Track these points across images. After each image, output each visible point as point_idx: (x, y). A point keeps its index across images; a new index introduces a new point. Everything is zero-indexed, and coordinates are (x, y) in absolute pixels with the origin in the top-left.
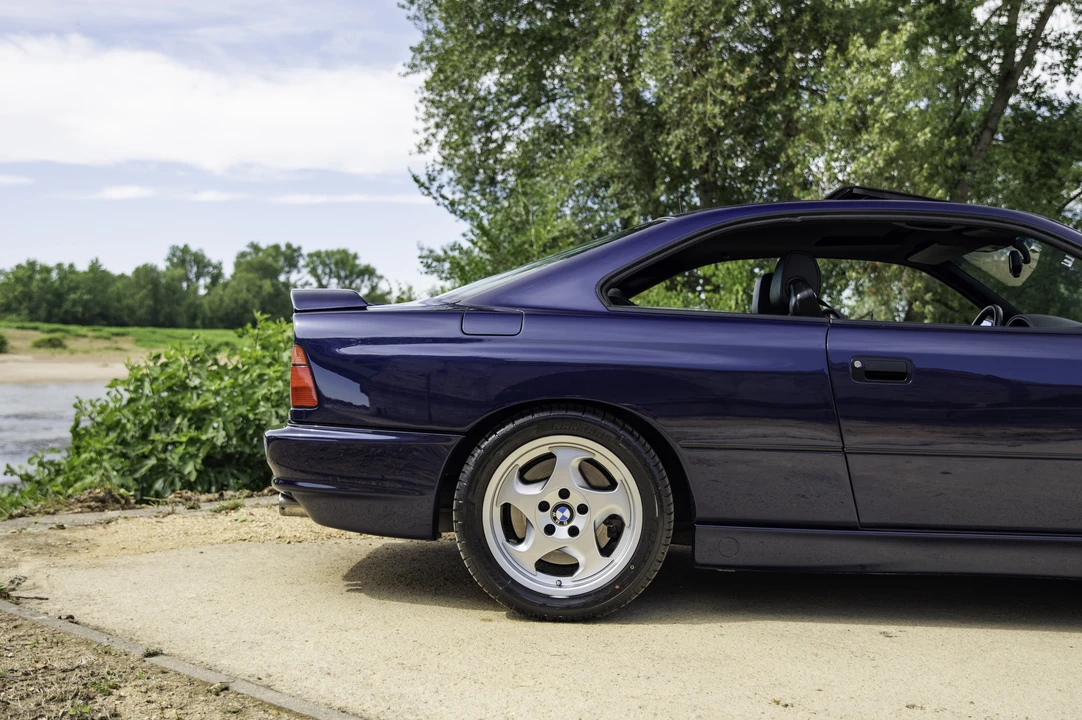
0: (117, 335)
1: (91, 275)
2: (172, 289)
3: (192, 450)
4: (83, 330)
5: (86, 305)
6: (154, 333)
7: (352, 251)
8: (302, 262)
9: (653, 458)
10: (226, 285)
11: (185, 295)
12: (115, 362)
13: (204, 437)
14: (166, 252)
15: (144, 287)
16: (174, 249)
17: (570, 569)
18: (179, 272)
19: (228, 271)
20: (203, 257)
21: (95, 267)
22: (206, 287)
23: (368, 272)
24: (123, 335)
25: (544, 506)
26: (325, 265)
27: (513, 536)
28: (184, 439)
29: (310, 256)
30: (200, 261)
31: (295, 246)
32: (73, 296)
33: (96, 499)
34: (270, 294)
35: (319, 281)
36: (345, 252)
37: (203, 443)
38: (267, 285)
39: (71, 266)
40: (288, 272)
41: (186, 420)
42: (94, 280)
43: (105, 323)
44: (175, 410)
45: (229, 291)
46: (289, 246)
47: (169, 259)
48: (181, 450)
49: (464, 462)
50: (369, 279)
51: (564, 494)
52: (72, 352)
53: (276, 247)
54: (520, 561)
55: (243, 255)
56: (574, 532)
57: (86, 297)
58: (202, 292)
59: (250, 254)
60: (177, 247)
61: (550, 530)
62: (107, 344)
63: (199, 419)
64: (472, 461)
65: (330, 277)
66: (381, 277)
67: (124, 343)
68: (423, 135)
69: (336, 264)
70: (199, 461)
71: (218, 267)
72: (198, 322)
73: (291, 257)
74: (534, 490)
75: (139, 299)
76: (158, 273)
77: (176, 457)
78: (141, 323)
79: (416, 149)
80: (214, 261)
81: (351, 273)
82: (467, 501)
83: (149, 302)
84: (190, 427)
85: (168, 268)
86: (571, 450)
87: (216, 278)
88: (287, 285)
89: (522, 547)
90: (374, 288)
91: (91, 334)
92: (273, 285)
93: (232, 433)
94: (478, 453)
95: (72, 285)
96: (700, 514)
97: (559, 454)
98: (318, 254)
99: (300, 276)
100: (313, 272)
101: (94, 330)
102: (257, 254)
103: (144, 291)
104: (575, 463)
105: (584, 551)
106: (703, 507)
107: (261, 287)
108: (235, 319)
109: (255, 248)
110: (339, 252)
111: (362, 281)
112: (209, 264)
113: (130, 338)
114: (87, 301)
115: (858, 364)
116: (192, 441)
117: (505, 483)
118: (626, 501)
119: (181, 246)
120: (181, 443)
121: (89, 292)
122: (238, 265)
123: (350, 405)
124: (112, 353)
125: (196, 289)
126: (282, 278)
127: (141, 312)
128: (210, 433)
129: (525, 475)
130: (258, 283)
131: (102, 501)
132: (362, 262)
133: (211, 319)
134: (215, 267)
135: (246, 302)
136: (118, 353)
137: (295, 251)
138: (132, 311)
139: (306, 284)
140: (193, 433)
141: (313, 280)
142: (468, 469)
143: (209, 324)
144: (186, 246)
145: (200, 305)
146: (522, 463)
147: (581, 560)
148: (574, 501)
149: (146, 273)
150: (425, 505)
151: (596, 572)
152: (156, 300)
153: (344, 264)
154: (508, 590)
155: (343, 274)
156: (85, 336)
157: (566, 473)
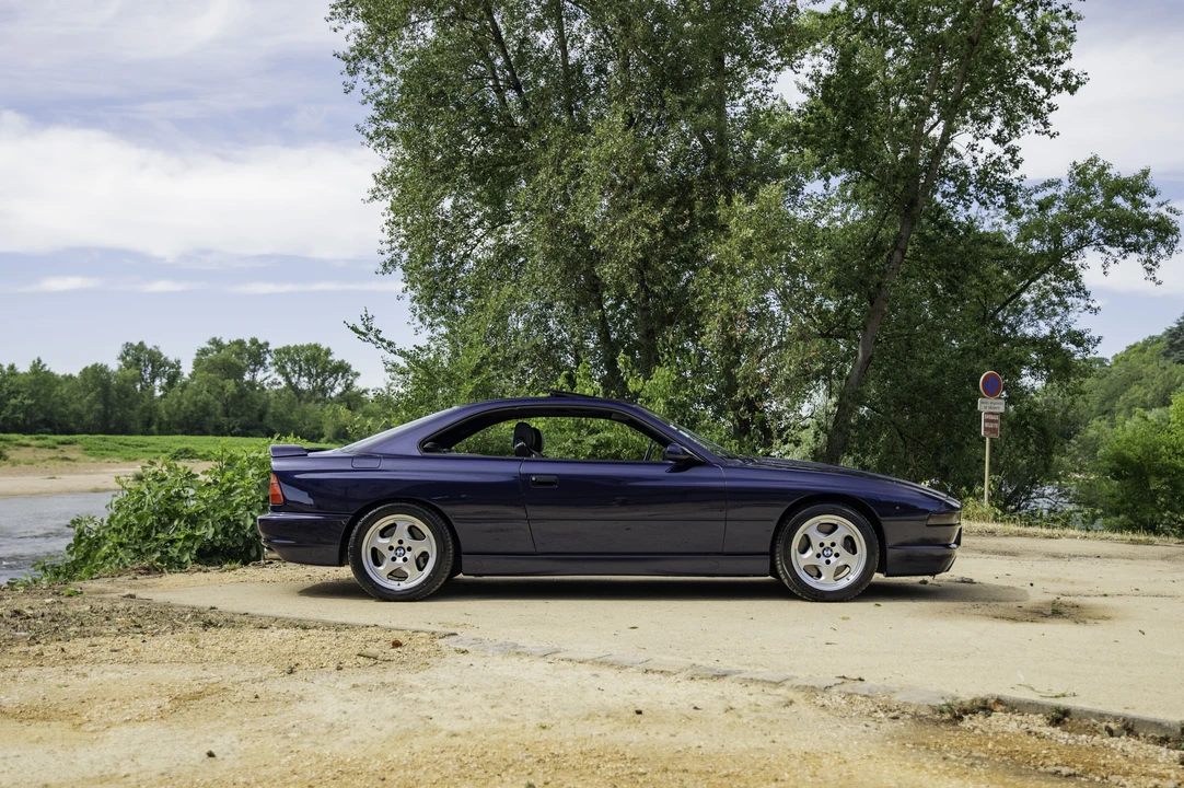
0: (63, 443)
1: (33, 377)
2: (124, 390)
3: (189, 544)
4: (26, 439)
5: (27, 410)
6: (105, 440)
7: (324, 347)
8: (269, 360)
9: (441, 523)
10: (184, 386)
11: (139, 398)
12: (63, 473)
13: (198, 533)
14: (119, 350)
15: (93, 390)
16: (128, 345)
17: (404, 577)
18: (134, 371)
19: (187, 369)
20: (160, 355)
21: (37, 367)
22: (162, 388)
23: (342, 369)
24: (71, 443)
25: (391, 548)
26: (295, 362)
27: (377, 563)
28: (182, 536)
29: (278, 352)
30: (156, 361)
31: (261, 342)
32: (13, 401)
33: (144, 568)
34: (233, 396)
35: (288, 379)
36: (317, 347)
37: (196, 538)
38: (230, 385)
39: (12, 367)
40: (254, 371)
41: (182, 522)
42: (35, 383)
43: (49, 430)
44: (173, 515)
45: (188, 392)
46: (254, 341)
47: (123, 358)
48: (180, 544)
49: (353, 528)
50: (343, 377)
51: (401, 542)
52: (14, 464)
53: (240, 343)
54: (380, 575)
55: (204, 352)
56: (405, 560)
57: (27, 402)
58: (158, 393)
59: (212, 351)
60: (131, 345)
61: (394, 559)
62: (53, 453)
63: (194, 520)
64: (357, 527)
65: (300, 375)
66: (357, 374)
67: (70, 452)
68: (388, 256)
69: (307, 360)
70: (194, 552)
71: (177, 365)
72: (154, 428)
73: (256, 353)
74: (386, 541)
75: (85, 403)
76: (108, 374)
77: (176, 551)
78: (88, 431)
79: (381, 269)
80: (172, 359)
81: (324, 371)
82: (355, 546)
83: (100, 407)
84: (186, 526)
85: (120, 369)
86: (403, 521)
87: (173, 378)
88: (252, 384)
89: (381, 568)
90: (348, 387)
91: (34, 443)
92: (237, 385)
93: (219, 530)
94: (359, 523)
95: (12, 388)
96: (463, 550)
97: (398, 524)
98: (286, 351)
99: (267, 374)
100: (282, 370)
101: (37, 439)
102: (219, 352)
103: (93, 394)
104: (406, 527)
105: (410, 569)
106: (465, 547)
107: (223, 388)
108: (195, 423)
109: (216, 343)
110: (310, 347)
111: (336, 379)
112: (166, 363)
113: (78, 446)
114: (30, 406)
115: (534, 479)
116: (188, 537)
117: (373, 538)
118: (429, 545)
119: (136, 344)
120: (180, 540)
121: (32, 396)
122: (197, 363)
123: (302, 503)
124: (59, 463)
125: (153, 392)
126: (247, 377)
127: (89, 418)
128: (203, 530)
129: (383, 534)
130: (221, 383)
131: (147, 569)
132: (336, 357)
133: (168, 424)
134: (172, 366)
135: (207, 404)
136: (65, 463)
137: (260, 346)
138: (79, 416)
139: (273, 383)
140: (189, 531)
141: (280, 379)
142: (355, 531)
143: (166, 429)
144: (141, 343)
145: (156, 409)
146: (381, 528)
147: (409, 572)
148: (405, 545)
149: (96, 374)
150: (335, 549)
151: (416, 579)
152: (106, 403)
153: (316, 361)
154: (374, 587)
155: (314, 371)
156: (28, 446)
157: (402, 532)
